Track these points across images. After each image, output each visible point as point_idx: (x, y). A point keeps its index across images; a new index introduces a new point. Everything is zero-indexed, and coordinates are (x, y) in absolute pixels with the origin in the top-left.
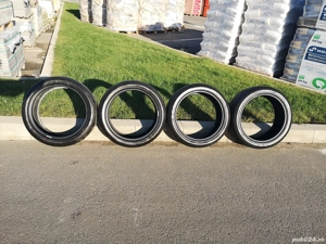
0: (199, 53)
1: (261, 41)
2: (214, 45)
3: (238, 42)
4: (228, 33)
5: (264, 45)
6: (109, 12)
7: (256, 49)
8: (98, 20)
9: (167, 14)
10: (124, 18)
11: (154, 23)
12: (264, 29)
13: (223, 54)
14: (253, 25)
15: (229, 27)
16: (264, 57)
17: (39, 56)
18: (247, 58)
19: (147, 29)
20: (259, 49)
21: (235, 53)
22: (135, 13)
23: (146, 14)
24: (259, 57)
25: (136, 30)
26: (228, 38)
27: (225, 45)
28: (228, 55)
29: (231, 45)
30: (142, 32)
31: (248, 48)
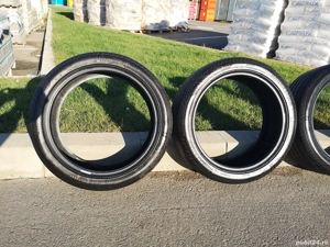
0: (226, 48)
1: (313, 27)
2: (246, 37)
3: (278, 31)
4: (266, 21)
5: (316, 33)
6: (109, 9)
7: (306, 38)
8: (95, 19)
9: (172, 12)
10: (126, 14)
11: (159, 21)
12: (317, 13)
13: (259, 47)
14: (301, 9)
15: (268, 14)
16: (317, 47)
17: (33, 54)
18: (292, 51)
19: (152, 29)
20: (310, 38)
21: (275, 45)
22: (138, 10)
23: (150, 12)
24: (309, 47)
25: (139, 28)
26: (267, 27)
27: (262, 36)
28: (266, 48)
29: (270, 36)
30: (146, 31)
31: (294, 38)
